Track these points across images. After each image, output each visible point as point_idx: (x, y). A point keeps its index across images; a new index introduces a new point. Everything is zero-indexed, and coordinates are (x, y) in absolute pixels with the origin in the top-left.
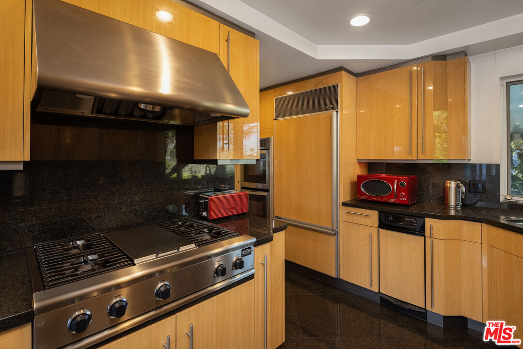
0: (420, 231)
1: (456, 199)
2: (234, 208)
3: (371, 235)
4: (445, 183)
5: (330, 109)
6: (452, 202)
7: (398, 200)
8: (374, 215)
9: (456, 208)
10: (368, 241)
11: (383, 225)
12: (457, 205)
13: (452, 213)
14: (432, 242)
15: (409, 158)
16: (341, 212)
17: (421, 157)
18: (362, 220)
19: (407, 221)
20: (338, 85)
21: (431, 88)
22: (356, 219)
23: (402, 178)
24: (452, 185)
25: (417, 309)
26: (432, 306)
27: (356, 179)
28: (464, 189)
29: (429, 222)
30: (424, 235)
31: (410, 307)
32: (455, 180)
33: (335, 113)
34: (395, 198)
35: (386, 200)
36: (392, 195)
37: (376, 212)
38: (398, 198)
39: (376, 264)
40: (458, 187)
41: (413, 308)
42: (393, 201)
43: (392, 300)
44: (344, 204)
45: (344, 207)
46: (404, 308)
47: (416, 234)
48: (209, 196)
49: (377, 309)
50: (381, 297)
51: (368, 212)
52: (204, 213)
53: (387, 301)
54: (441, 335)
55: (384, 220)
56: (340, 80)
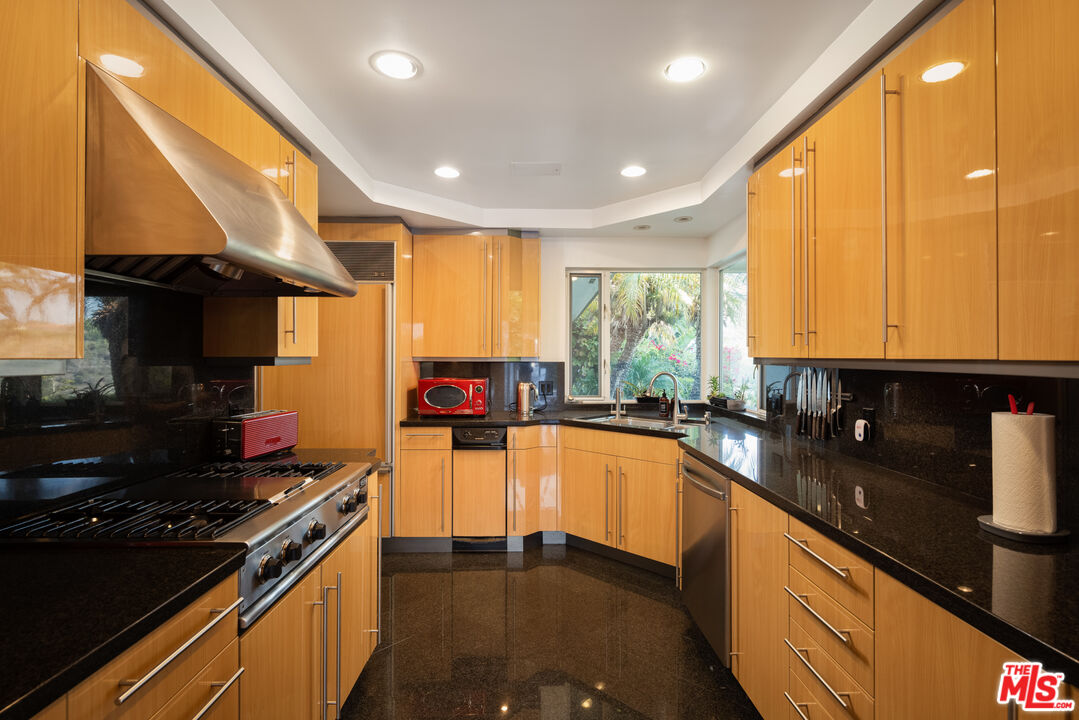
0: (503, 444)
1: (529, 404)
2: (278, 439)
3: (443, 461)
4: (518, 385)
5: (379, 278)
6: (525, 408)
7: (474, 410)
8: (446, 434)
9: (528, 414)
10: (438, 471)
11: (457, 445)
12: (530, 410)
13: (525, 419)
14: (514, 453)
15: (483, 355)
16: (398, 436)
17: (496, 354)
18: (430, 443)
19: (487, 434)
20: (393, 244)
23: (478, 381)
24: (525, 387)
25: (498, 540)
26: (514, 530)
27: (416, 386)
28: (536, 391)
29: (512, 431)
30: (505, 448)
31: (490, 540)
32: (529, 381)
33: (390, 286)
34: (469, 408)
35: (458, 412)
36: (467, 404)
37: (450, 429)
38: (473, 408)
39: (449, 500)
40: (531, 389)
41: (493, 540)
42: (468, 412)
43: (469, 540)
44: (403, 424)
45: (403, 429)
46: (484, 544)
47: (496, 449)
48: (240, 420)
49: (448, 561)
50: (454, 542)
51: (438, 431)
52: (228, 452)
53: (463, 543)
54: (520, 561)
55: (459, 438)
56: (397, 236)
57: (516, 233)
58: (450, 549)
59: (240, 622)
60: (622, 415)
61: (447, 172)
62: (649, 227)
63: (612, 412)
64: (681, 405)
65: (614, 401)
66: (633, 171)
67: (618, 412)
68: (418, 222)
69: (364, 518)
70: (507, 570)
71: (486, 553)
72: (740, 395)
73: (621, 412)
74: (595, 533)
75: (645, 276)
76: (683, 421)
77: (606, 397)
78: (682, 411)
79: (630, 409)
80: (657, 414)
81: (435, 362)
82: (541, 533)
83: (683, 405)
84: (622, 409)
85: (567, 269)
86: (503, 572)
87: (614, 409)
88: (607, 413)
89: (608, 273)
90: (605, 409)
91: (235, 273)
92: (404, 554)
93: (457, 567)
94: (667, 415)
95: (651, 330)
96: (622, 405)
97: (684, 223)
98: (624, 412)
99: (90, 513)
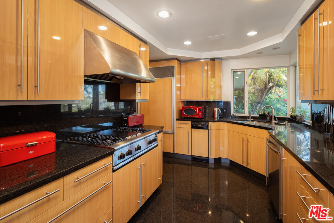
0: (207, 128)
1: (218, 115)
2: (138, 122)
3: (188, 132)
4: (214, 109)
5: (170, 76)
6: (216, 116)
7: (199, 116)
8: (190, 123)
9: (217, 118)
10: (187, 135)
11: (193, 127)
12: (218, 117)
13: (216, 120)
14: (211, 131)
15: (202, 99)
16: (175, 123)
17: (206, 99)
18: (184, 126)
19: (202, 124)
20: (174, 66)
21: (210, 72)
22: (182, 126)
23: (200, 107)
24: (216, 109)
25: (206, 158)
26: (211, 156)
27: (181, 108)
28: (220, 111)
29: (210, 124)
30: (208, 129)
31: (203, 158)
32: (217, 108)
33: (173, 79)
34: (197, 116)
35: (193, 117)
36: (196, 115)
37: (190, 122)
39: (190, 144)
40: (218, 110)
41: (204, 158)
42: (196, 117)
43: (196, 157)
44: (177, 120)
45: (177, 121)
46: (201, 159)
47: (205, 129)
48: (128, 116)
49: (190, 162)
50: (192, 157)
51: (187, 122)
52: (126, 124)
53: (194, 158)
54: (213, 166)
55: (193, 125)
56: (175, 64)
57: (213, 59)
58: (191, 159)
59: (113, 168)
60: (252, 120)
61: (188, 43)
62: (263, 53)
63: (248, 119)
64: (275, 118)
65: (249, 115)
66: (252, 33)
67: (250, 119)
68: (182, 59)
69: (157, 146)
70: (209, 168)
71: (202, 162)
72: (303, 115)
73: (252, 119)
74: (239, 161)
75: (265, 70)
76: (276, 124)
77: (247, 114)
78: (275, 120)
79: (255, 119)
80: (266, 121)
81: (187, 101)
82: (220, 158)
83: (276, 118)
84: (252, 118)
85: (232, 70)
86: (207, 169)
87: (249, 118)
88: (246, 119)
89: (247, 70)
90: (245, 118)
91: (121, 78)
92: (177, 158)
93: (193, 165)
94: (270, 121)
95: (273, 90)
96: (252, 117)
97: (277, 50)
98: (253, 119)
99: (89, 137)
